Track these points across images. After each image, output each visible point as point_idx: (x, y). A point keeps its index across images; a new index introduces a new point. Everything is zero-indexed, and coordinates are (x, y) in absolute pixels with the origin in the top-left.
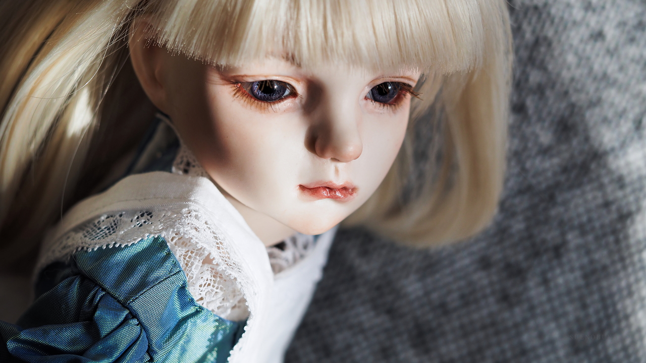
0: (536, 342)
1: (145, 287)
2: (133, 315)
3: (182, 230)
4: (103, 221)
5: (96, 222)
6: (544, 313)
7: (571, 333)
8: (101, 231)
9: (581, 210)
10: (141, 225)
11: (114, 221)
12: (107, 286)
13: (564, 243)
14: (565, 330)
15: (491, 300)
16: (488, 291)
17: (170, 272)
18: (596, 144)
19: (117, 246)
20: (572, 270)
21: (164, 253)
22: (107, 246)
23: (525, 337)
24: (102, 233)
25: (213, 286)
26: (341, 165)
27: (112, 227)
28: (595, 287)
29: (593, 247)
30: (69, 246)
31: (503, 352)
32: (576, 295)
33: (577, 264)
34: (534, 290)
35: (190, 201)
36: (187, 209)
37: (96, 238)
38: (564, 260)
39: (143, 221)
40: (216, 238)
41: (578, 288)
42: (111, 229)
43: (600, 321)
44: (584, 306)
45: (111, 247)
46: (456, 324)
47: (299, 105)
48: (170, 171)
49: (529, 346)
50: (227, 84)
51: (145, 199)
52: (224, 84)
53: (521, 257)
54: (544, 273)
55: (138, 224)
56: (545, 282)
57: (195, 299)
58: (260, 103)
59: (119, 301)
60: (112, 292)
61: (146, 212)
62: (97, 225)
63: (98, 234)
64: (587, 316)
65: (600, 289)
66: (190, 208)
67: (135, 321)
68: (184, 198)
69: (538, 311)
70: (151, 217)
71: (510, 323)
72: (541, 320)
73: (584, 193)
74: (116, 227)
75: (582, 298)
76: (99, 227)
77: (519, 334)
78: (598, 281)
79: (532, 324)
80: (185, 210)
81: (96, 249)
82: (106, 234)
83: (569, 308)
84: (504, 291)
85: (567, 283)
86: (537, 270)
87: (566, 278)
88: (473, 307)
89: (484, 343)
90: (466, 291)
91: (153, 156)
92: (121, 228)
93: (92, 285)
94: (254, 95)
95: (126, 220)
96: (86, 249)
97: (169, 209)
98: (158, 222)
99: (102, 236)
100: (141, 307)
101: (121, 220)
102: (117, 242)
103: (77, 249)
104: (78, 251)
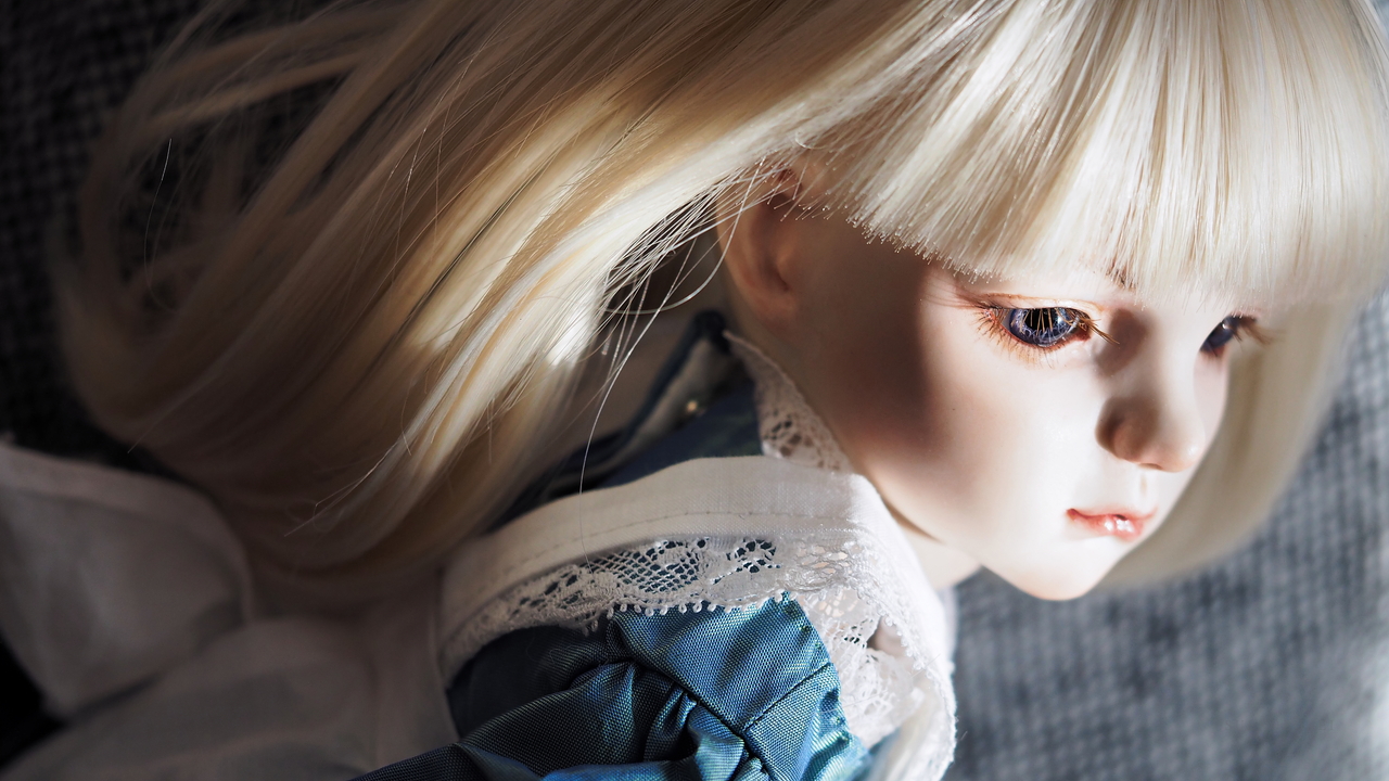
0: (1174, 765)
1: (772, 696)
2: (752, 752)
3: (861, 589)
4: (662, 552)
5: (643, 552)
6: (1197, 711)
7: (1237, 750)
8: (660, 573)
10: (754, 570)
11: (689, 555)
12: (698, 690)
13: (1257, 581)
14: (1228, 744)
15: (1110, 680)
16: (1107, 664)
17: (812, 666)
19: (712, 608)
20: (1259, 631)
21: (798, 626)
22: (690, 606)
23: (1156, 754)
24: (664, 577)
26: (1153, 474)
27: (687, 566)
28: (1292, 666)
29: (1303, 589)
30: (590, 600)
32: (1258, 678)
33: (1269, 621)
34: (1188, 667)
35: (852, 526)
36: (852, 543)
37: (656, 586)
38: (1250, 611)
39: (756, 559)
41: (1264, 666)
42: (686, 571)
44: (1268, 701)
45: (698, 609)
46: (1038, 724)
47: (1090, 355)
48: (757, 451)
49: (1158, 771)
50: (967, 307)
51: (751, 513)
52: (960, 307)
53: (1179, 604)
54: (1210, 636)
55: (746, 566)
56: (1211, 654)
57: (847, 718)
58: (1027, 347)
59: (725, 722)
60: (711, 703)
61: (759, 542)
62: (649, 559)
63: (657, 578)
64: (1270, 718)
65: (1301, 673)
66: (859, 542)
67: (756, 764)
68: (837, 519)
69: (1188, 705)
70: (773, 552)
71: (1133, 728)
72: (1189, 723)
74: (696, 567)
75: (1267, 685)
76: (653, 563)
77: (1145, 749)
78: (1298, 652)
79: (1172, 729)
80: (848, 545)
81: (664, 612)
82: (677, 581)
83: (1242, 702)
84: (1135, 666)
85: (1246, 655)
86: (1200, 629)
87: (1248, 646)
88: (1074, 693)
89: (1081, 764)
90: (1068, 665)
91: (680, 408)
92: (706, 570)
93: (665, 687)
94: (1014, 332)
95: (716, 554)
96: (640, 611)
97: (809, 539)
98: (796, 565)
99: (670, 585)
100: (768, 734)
101: (703, 553)
102: (710, 600)
103: (617, 607)
104: (622, 613)
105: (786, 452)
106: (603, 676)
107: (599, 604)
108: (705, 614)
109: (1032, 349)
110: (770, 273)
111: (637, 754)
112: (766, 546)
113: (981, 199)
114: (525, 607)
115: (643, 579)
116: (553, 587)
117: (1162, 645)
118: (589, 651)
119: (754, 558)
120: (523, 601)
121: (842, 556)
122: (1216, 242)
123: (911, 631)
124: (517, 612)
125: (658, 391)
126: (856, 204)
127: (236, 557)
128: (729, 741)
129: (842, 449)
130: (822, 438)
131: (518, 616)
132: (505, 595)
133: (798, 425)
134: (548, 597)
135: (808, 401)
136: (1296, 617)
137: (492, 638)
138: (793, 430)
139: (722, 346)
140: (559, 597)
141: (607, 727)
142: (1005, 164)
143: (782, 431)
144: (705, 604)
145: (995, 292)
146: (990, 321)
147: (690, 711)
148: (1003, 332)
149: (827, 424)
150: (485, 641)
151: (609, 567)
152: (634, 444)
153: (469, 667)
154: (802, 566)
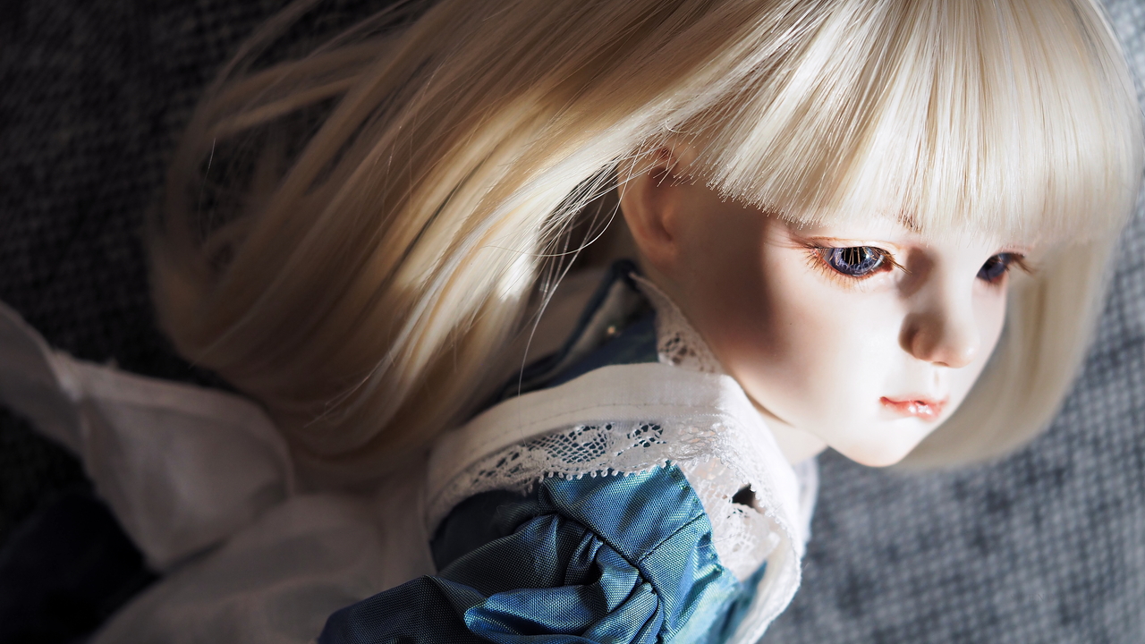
0: (1012, 606)
1: (660, 537)
2: (645, 578)
3: (723, 457)
4: (580, 434)
5: (567, 434)
6: (1029, 564)
7: (1061, 594)
8: (578, 449)
9: (1100, 418)
10: (647, 445)
11: (600, 436)
12: (604, 534)
13: (1071, 465)
14: (1054, 589)
15: (960, 542)
16: (957, 530)
17: (691, 516)
18: (1131, 323)
19: (615, 474)
20: (1074, 504)
21: (680, 487)
22: (599, 472)
23: (998, 598)
24: (581, 452)
25: (745, 537)
27: (598, 444)
28: (1101, 529)
29: (1106, 471)
30: (527, 470)
31: (966, 619)
32: (1074, 539)
33: (1081, 496)
34: (1019, 531)
35: (719, 412)
36: (719, 424)
37: (575, 458)
38: (1066, 488)
39: (648, 438)
40: (756, 467)
41: (1079, 530)
42: (597, 447)
43: (1101, 579)
44: (1084, 557)
45: (605, 474)
46: (906, 575)
47: (892, 282)
48: (656, 360)
49: (1000, 611)
50: (798, 248)
51: (645, 404)
52: (793, 248)
53: (1010, 483)
54: (1036, 508)
55: (641, 443)
56: (1037, 520)
57: (719, 554)
58: (844, 277)
59: (624, 557)
60: (614, 543)
61: (651, 425)
62: (571, 439)
63: (576, 453)
64: (1086, 570)
65: (1108, 534)
66: (723, 423)
67: (648, 587)
68: (709, 407)
69: (1021, 560)
70: (661, 432)
71: (980, 578)
72: (1022, 574)
73: (1105, 393)
74: (605, 445)
75: (1082, 545)
76: (573, 442)
77: (990, 594)
78: (1106, 521)
79: (1009, 579)
80: (716, 426)
81: (580, 477)
82: (590, 455)
83: (1063, 558)
84: (979, 530)
85: (1065, 522)
86: (1028, 502)
87: (1065, 514)
88: (933, 552)
89: (941, 605)
90: (927, 529)
91: (602, 332)
92: (612, 446)
93: (580, 532)
94: (833, 265)
95: (619, 434)
96: (563, 476)
97: (687, 422)
98: (677, 441)
99: (585, 457)
100: (657, 566)
101: (610, 434)
102: (614, 468)
103: (546, 474)
104: (549, 479)
105: (676, 361)
106: (535, 525)
107: (534, 473)
108: (610, 479)
109: (847, 278)
110: (658, 228)
111: (560, 580)
112: (656, 428)
113: (802, 166)
114: (482, 477)
115: (566, 454)
116: (502, 462)
117: (999, 515)
118: (527, 507)
119: (647, 437)
120: (481, 473)
121: (709, 434)
122: (979, 196)
123: (765, 489)
124: (477, 481)
125: (586, 319)
126: (711, 173)
127: (282, 449)
128: (626, 570)
129: (716, 357)
130: (701, 350)
131: (477, 484)
132: (469, 469)
133: (684, 341)
134: (498, 470)
135: (691, 321)
136: (1102, 493)
137: (459, 500)
138: (681, 344)
139: (632, 286)
140: (506, 468)
141: (538, 561)
142: (818, 141)
143: (672, 345)
144: (610, 470)
145: (817, 236)
146: (815, 257)
147: (599, 549)
148: (825, 266)
149: (704, 339)
150: (454, 503)
151: (542, 446)
152: (569, 359)
153: (444, 523)
154: (681, 442)
